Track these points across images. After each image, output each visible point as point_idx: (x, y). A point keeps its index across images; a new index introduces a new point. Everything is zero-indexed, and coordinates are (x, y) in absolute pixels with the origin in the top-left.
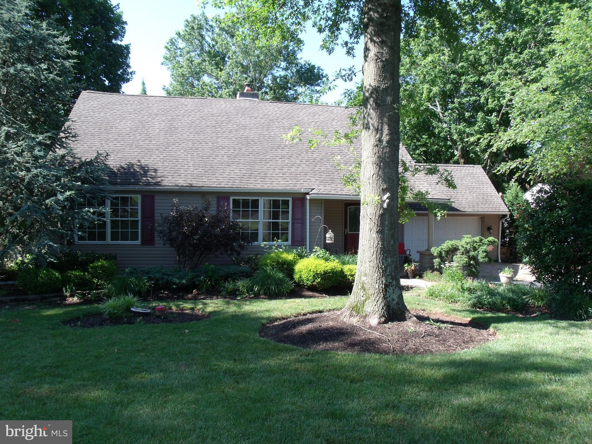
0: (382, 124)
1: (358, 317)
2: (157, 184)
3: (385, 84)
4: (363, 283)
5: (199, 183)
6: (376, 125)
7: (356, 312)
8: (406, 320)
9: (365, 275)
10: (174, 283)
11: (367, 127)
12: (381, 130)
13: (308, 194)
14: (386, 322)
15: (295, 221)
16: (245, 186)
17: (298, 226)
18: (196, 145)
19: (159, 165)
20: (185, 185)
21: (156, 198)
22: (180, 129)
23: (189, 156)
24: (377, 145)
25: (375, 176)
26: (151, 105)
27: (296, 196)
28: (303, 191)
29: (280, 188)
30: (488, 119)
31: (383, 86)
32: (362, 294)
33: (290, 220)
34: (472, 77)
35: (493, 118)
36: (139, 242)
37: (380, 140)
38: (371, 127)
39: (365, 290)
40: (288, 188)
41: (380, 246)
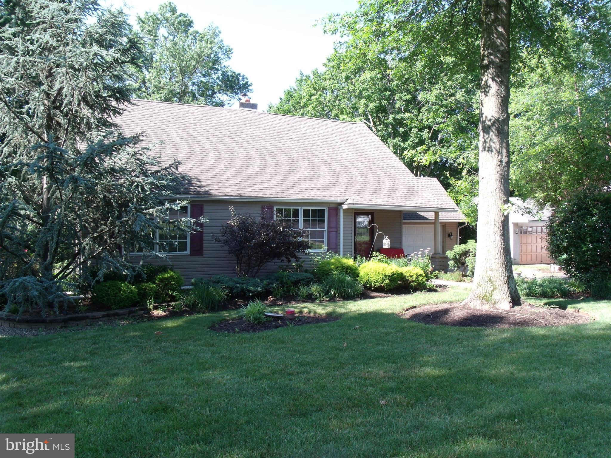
0: (502, 147)
1: (489, 305)
2: (207, 193)
3: (503, 116)
4: (490, 277)
5: (245, 193)
6: (498, 148)
7: (486, 301)
8: (521, 305)
9: (491, 270)
10: (250, 291)
11: (490, 150)
12: (502, 153)
13: (343, 203)
14: (513, 307)
15: (331, 230)
16: (289, 197)
17: (333, 234)
18: (223, 155)
19: (198, 174)
20: (234, 195)
21: (205, 207)
22: (199, 138)
23: (222, 165)
24: (499, 165)
25: (497, 190)
26: (157, 111)
27: (332, 206)
28: (339, 201)
29: (319, 198)
30: (420, 135)
31: (502, 118)
32: (490, 286)
33: (326, 228)
34: (405, 95)
35: (425, 134)
36: (188, 252)
37: (501, 161)
38: (494, 150)
39: (492, 282)
40: (326, 198)
41: (503, 246)
